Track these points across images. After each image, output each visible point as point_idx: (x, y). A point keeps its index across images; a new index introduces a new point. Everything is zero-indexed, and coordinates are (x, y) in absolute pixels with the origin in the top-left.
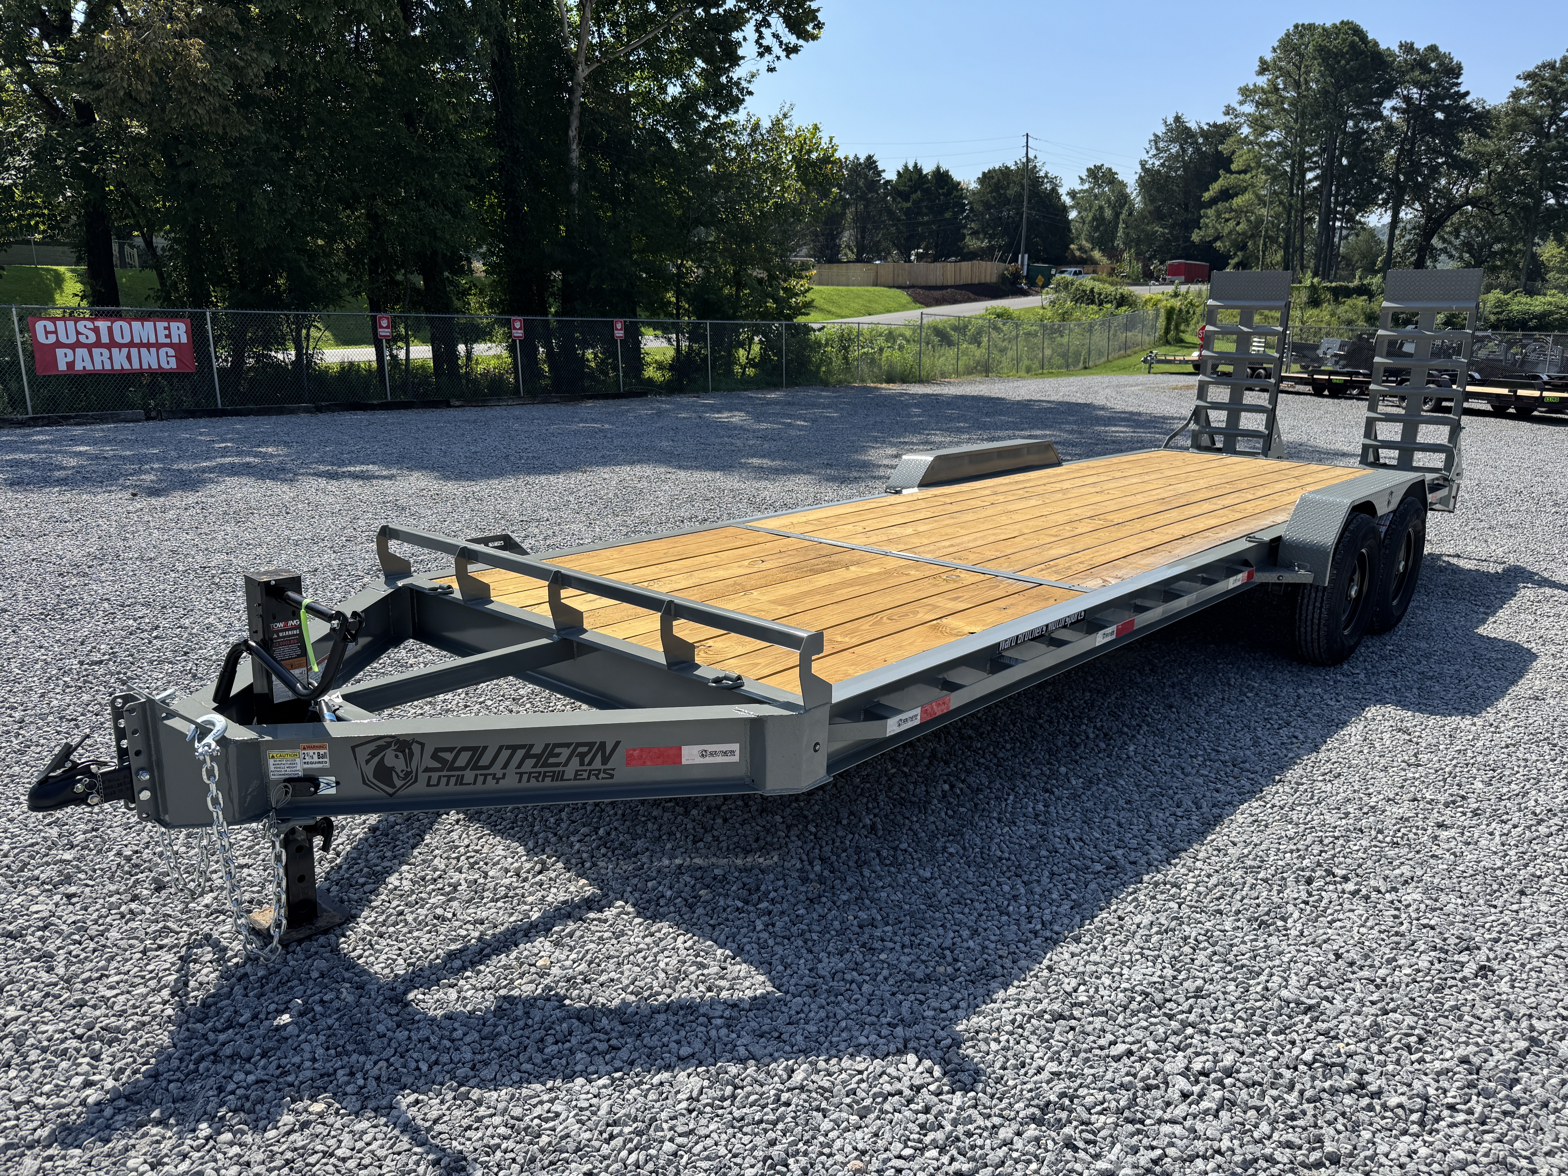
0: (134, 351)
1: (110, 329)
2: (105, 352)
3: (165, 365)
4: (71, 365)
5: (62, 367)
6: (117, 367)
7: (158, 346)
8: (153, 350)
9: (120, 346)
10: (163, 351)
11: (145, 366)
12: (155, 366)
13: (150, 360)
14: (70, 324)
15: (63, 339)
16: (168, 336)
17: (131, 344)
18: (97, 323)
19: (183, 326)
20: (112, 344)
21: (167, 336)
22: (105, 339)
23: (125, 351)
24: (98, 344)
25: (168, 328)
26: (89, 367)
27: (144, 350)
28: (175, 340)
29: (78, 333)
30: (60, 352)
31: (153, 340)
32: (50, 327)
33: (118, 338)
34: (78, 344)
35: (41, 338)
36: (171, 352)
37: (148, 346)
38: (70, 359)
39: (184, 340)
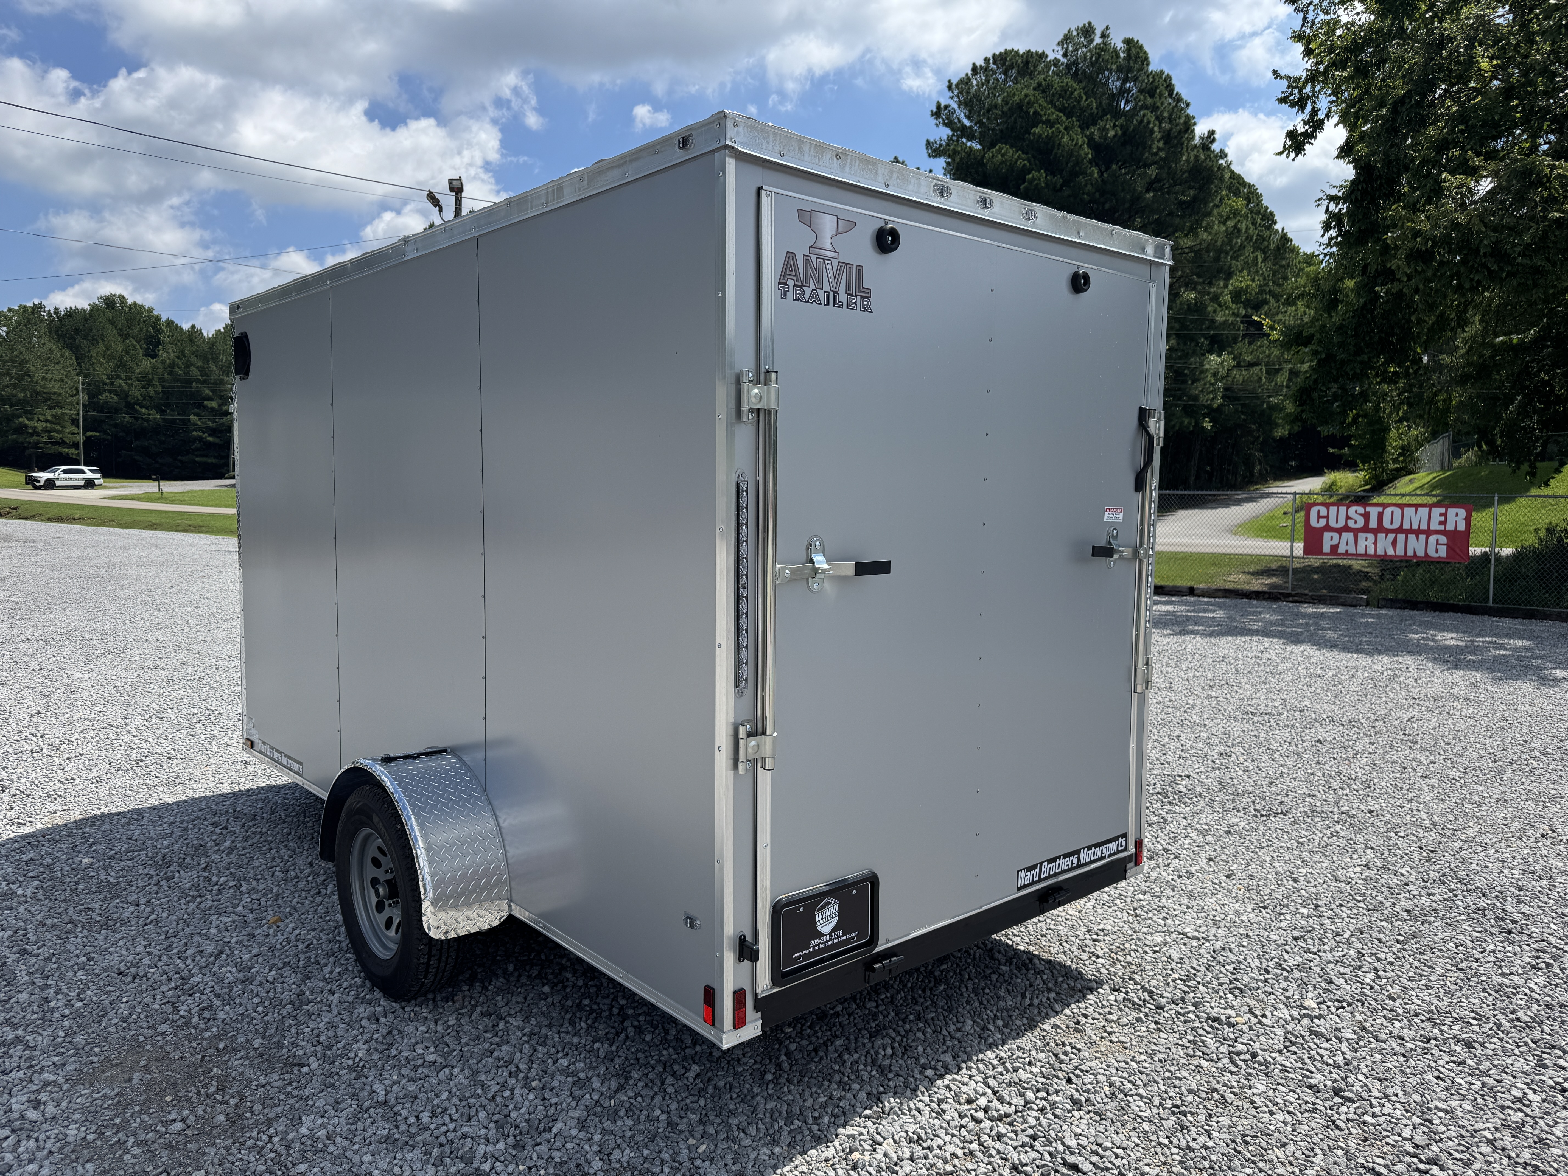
0: (1401, 537)
1: (1380, 516)
2: (1371, 537)
3: (1432, 553)
4: (1334, 548)
5: (1326, 548)
6: (1380, 552)
7: (1428, 533)
8: (1422, 537)
10: (1433, 539)
11: (1410, 553)
12: (1421, 553)
13: (1416, 546)
14: (1343, 509)
15: (1332, 523)
16: (1443, 523)
17: (1400, 530)
18: (1368, 509)
19: (1462, 513)
20: (1380, 529)
21: (1441, 523)
22: (1373, 524)
23: (1391, 536)
24: (1366, 529)
25: (1445, 515)
26: (1352, 550)
27: (1412, 537)
28: (1450, 527)
29: (1348, 518)
30: (1327, 535)
31: (1424, 527)
32: (1323, 511)
33: (1386, 524)
34: (1346, 528)
35: (1313, 522)
36: (1443, 539)
37: (1418, 532)
38: (1335, 542)
39: (1461, 527)
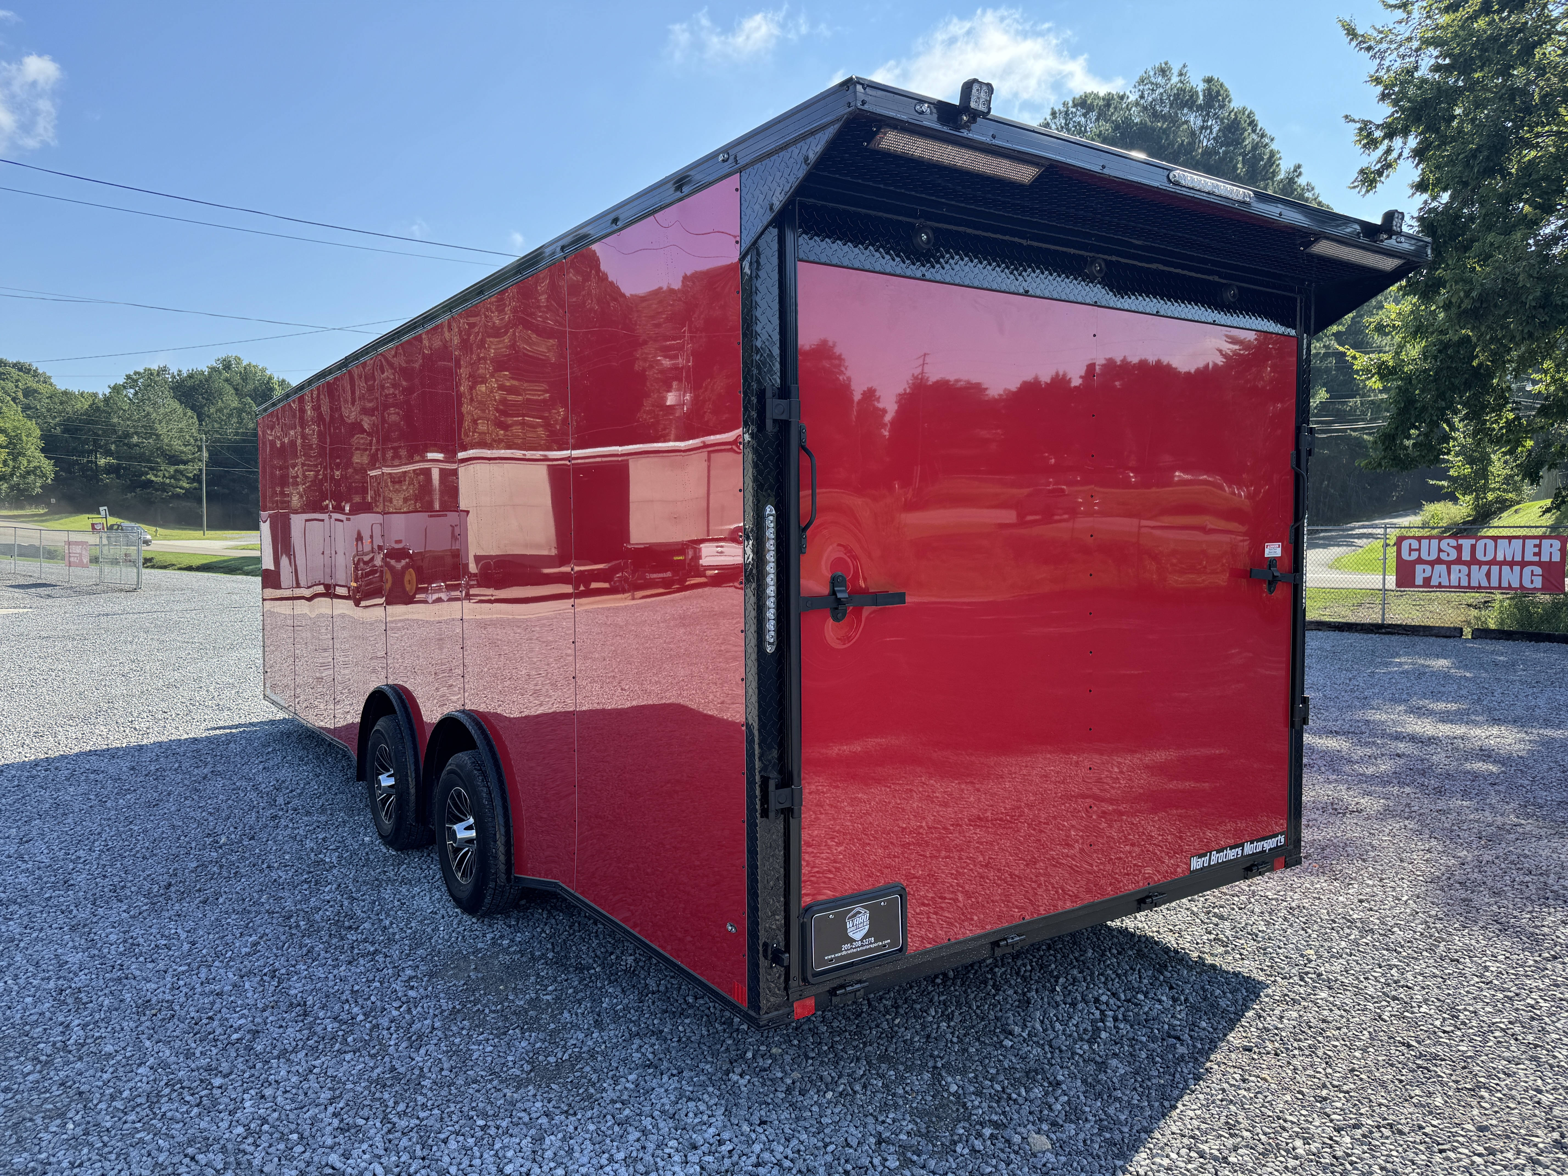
1: (1473, 548)
2: (1465, 569)
9: (1480, 563)
13: (1511, 578)
18: (1461, 541)
22: (1466, 556)
23: (1485, 568)
29: (1440, 550)
32: (1415, 544)
35: (1405, 556)
38: (1428, 574)
39: (1556, 558)
